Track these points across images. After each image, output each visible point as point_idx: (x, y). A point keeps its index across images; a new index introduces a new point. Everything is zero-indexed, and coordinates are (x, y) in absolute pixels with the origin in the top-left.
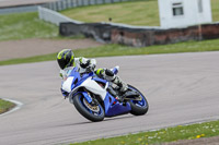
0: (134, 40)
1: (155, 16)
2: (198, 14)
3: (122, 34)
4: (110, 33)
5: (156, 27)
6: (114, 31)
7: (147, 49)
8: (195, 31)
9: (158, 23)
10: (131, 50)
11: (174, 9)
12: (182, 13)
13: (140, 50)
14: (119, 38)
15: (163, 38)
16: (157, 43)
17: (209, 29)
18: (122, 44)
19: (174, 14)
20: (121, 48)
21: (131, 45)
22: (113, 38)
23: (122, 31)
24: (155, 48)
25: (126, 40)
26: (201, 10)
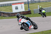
0: (6, 15)
1: (11, 10)
2: (21, 9)
3: (4, 14)
4: (1, 14)
5: (12, 12)
6: (2, 13)
7: (10, 17)
8: (21, 13)
9: (12, 11)
10: (6, 18)
11: (16, 8)
12: (18, 9)
13: (8, 18)
14: (3, 15)
15: (13, 15)
16: (12, 16)
17: (24, 13)
18: (4, 16)
19: (16, 9)
20: (3, 17)
21: (6, 16)
22: (2, 15)
23: (4, 13)
24: (11, 17)
25: (5, 15)
26: (22, 8)
